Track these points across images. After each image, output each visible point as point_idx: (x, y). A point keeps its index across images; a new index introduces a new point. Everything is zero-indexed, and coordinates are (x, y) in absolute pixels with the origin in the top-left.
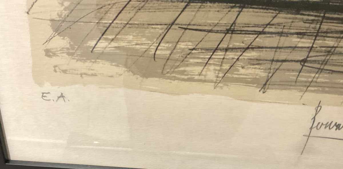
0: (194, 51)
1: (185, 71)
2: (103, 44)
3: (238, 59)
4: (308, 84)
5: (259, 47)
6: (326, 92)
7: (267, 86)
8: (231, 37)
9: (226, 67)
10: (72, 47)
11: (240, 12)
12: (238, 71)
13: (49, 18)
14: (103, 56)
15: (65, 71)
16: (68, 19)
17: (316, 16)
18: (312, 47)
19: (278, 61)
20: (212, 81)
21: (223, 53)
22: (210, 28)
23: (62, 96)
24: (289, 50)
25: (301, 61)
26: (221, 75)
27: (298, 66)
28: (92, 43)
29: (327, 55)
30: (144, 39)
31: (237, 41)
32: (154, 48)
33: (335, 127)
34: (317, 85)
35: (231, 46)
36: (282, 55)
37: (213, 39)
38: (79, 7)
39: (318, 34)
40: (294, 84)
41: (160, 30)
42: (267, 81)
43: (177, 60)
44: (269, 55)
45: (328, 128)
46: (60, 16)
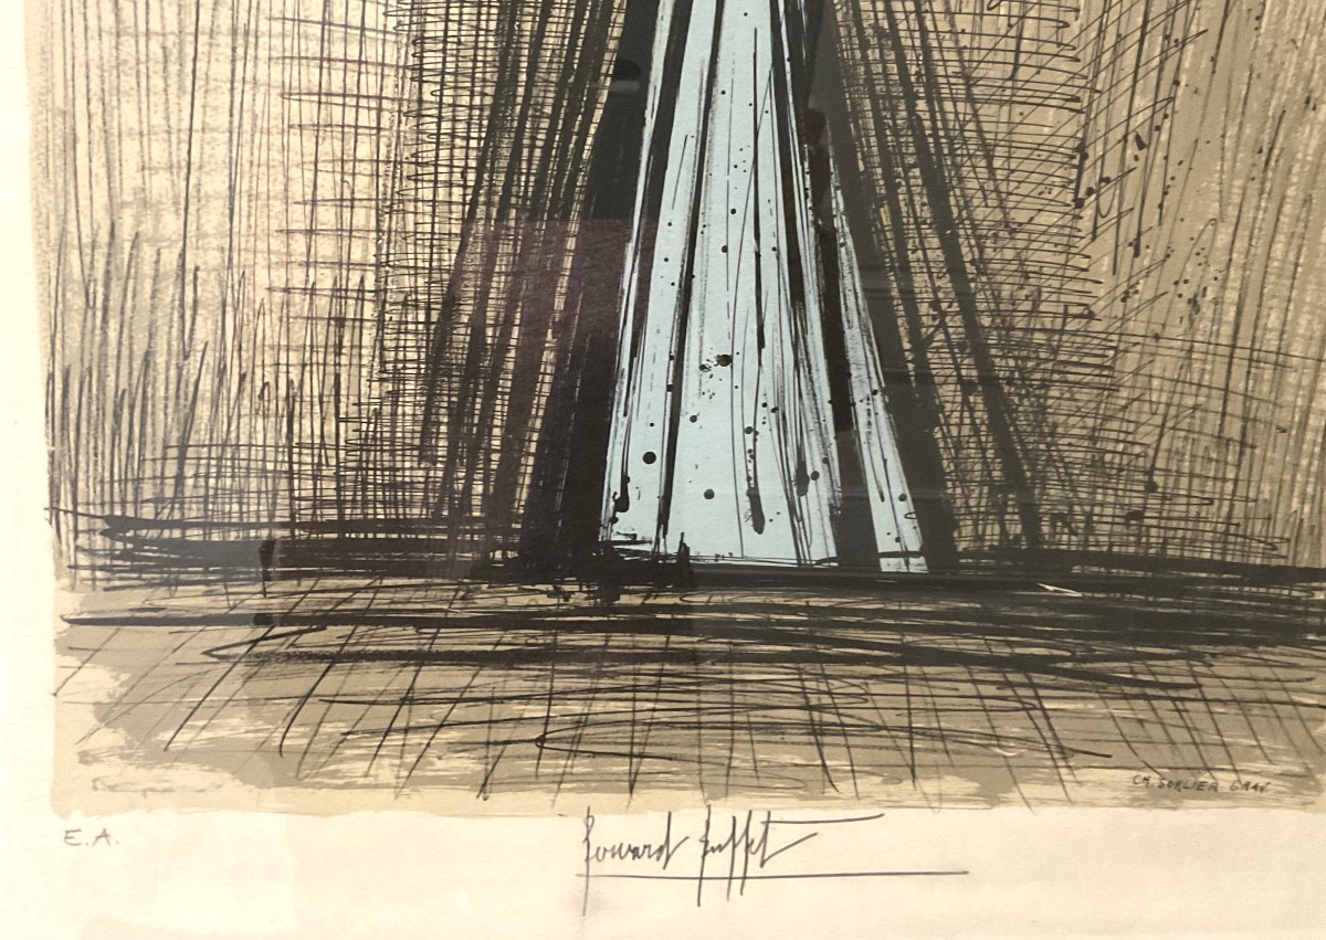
0: (349, 737)
1: (337, 771)
2: (185, 736)
3: (428, 745)
4: (558, 779)
5: (461, 723)
6: (596, 790)
7: (488, 787)
8: (410, 711)
9: (411, 759)
10: (130, 745)
11: (418, 672)
12: (432, 764)
13: (92, 700)
14: (185, 755)
15: (112, 788)
16: (125, 700)
17: (540, 670)
18: (548, 717)
19: (496, 743)
20: (387, 786)
21: (401, 736)
22: (372, 699)
23: (105, 835)
24: (511, 725)
25: (536, 741)
26: (404, 773)
27: (534, 749)
28: (167, 736)
29: (577, 728)
30: (260, 723)
31: (422, 715)
32: (278, 735)
33: (630, 855)
34: (575, 778)
35: (412, 724)
36: (503, 733)
37: (381, 716)
38: (146, 680)
39: (551, 697)
40: (533, 779)
41: (288, 707)
42: (487, 778)
43: (321, 754)
44: (481, 734)
45: (617, 856)
46: (110, 695)
